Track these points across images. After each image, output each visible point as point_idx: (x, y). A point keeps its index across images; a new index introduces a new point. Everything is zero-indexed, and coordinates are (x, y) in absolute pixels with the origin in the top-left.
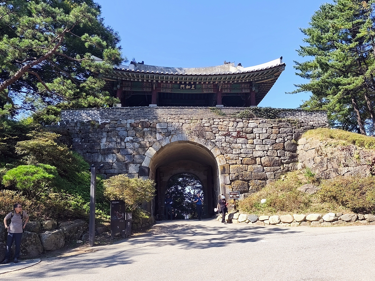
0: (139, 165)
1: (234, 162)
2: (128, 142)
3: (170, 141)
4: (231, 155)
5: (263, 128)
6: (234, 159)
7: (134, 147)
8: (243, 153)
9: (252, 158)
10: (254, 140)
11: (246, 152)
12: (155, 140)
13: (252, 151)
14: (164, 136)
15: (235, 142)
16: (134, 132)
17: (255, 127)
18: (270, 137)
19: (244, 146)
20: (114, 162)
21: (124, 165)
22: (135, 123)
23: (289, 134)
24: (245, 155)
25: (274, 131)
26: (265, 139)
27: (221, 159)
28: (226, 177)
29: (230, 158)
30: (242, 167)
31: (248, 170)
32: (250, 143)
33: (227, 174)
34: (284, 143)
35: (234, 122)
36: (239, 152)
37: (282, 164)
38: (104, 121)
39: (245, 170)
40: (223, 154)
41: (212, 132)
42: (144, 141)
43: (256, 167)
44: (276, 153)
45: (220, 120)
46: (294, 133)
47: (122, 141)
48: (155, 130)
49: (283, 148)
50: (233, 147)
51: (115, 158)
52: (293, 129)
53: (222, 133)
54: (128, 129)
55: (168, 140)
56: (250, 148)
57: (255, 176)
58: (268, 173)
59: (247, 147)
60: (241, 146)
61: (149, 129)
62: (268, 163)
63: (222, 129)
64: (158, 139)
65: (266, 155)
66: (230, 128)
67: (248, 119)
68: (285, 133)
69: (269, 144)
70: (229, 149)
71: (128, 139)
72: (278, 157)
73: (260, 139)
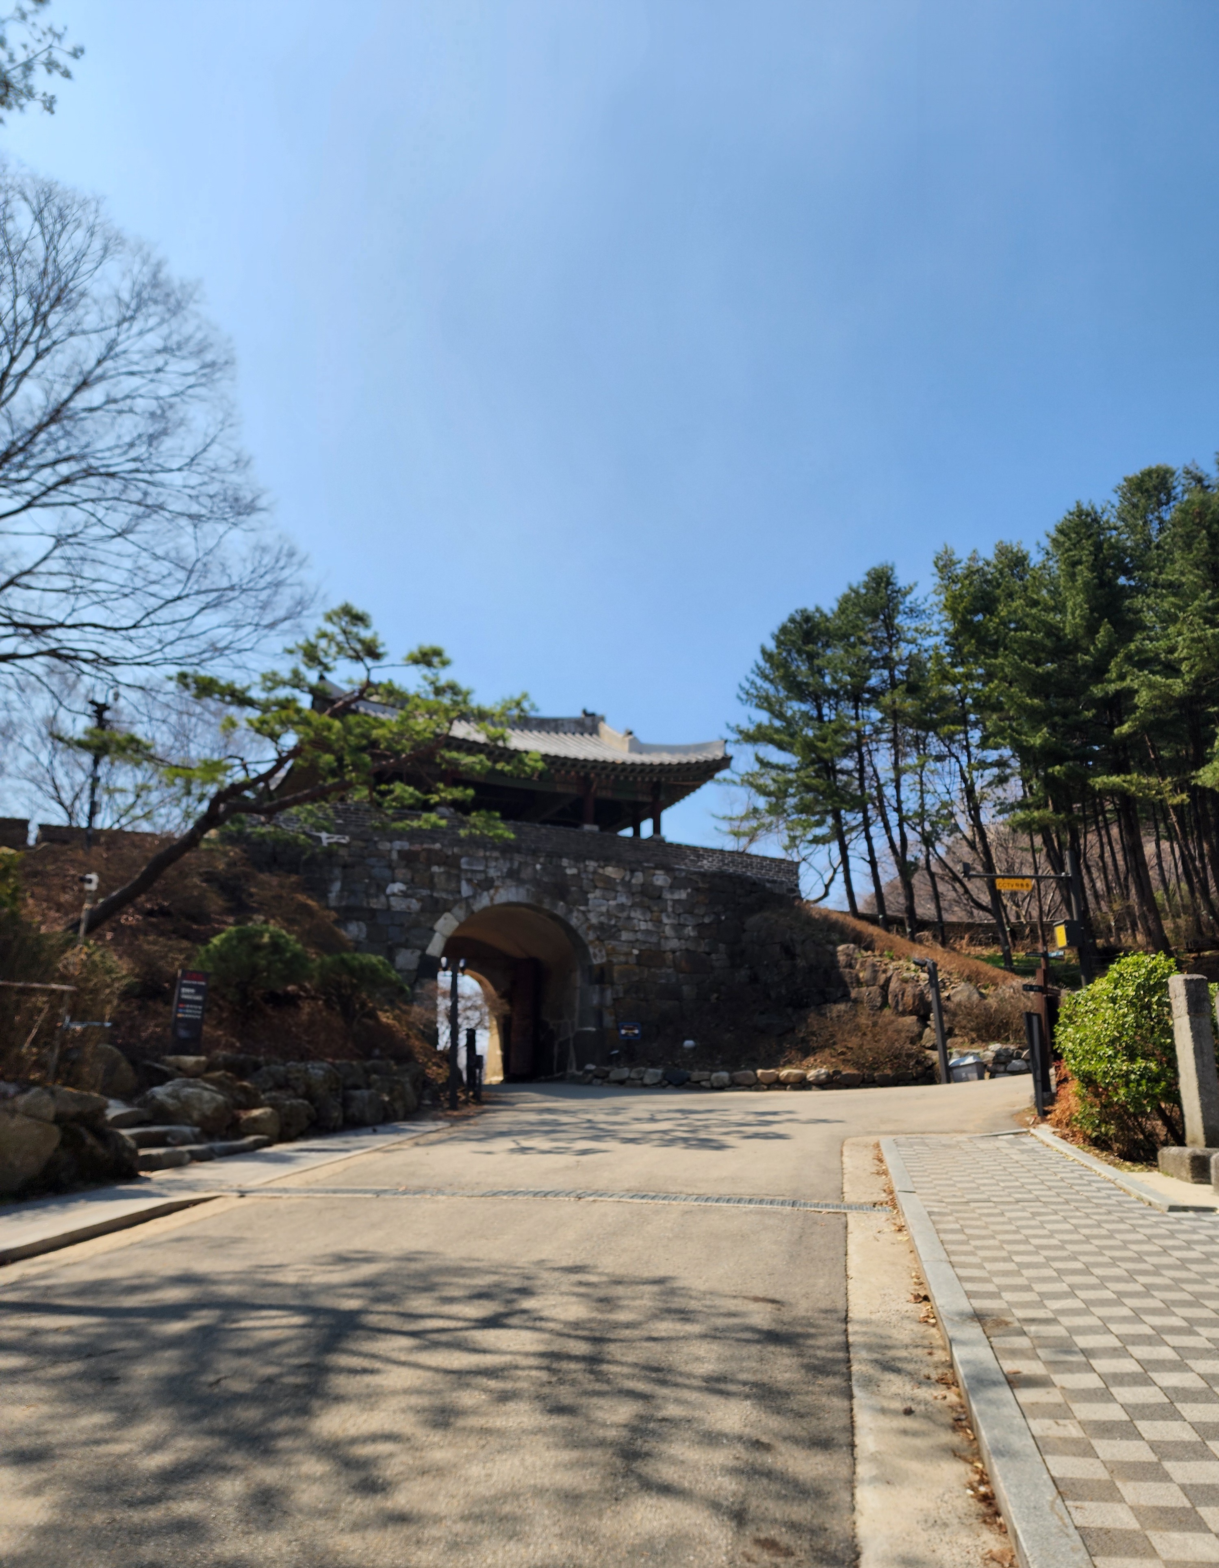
0: (418, 953)
1: (622, 959)
2: (394, 895)
3: (492, 899)
4: (617, 942)
5: (680, 889)
6: (622, 952)
7: (409, 908)
8: (640, 941)
9: (658, 953)
10: (663, 915)
11: (647, 939)
12: (458, 896)
13: (658, 938)
14: (478, 887)
15: (626, 913)
16: (408, 873)
17: (665, 885)
18: (693, 910)
19: (643, 926)
20: (361, 939)
21: (385, 950)
22: (410, 850)
23: (729, 905)
24: (644, 945)
25: (701, 897)
26: (683, 913)
27: (597, 951)
28: (606, 991)
29: (615, 949)
30: (637, 971)
31: (648, 977)
32: (656, 919)
33: (607, 985)
34: (718, 924)
35: (626, 870)
36: (633, 937)
37: (713, 969)
38: (335, 839)
39: (643, 977)
40: (601, 941)
41: (582, 887)
42: (432, 896)
43: (664, 974)
44: (703, 946)
45: (597, 864)
46: (739, 904)
47: (379, 891)
48: (458, 873)
49: (715, 936)
50: (623, 926)
51: (364, 931)
52: (737, 897)
53: (601, 893)
54: (394, 865)
55: (488, 898)
56: (655, 930)
57: (661, 991)
58: (686, 986)
59: (648, 928)
60: (637, 924)
61: (443, 869)
62: (687, 964)
63: (602, 884)
64: (464, 895)
65: (684, 947)
66: (618, 884)
67: (653, 865)
68: (720, 903)
69: (691, 924)
70: (613, 930)
71: (394, 888)
72: (705, 953)
73: (675, 913)
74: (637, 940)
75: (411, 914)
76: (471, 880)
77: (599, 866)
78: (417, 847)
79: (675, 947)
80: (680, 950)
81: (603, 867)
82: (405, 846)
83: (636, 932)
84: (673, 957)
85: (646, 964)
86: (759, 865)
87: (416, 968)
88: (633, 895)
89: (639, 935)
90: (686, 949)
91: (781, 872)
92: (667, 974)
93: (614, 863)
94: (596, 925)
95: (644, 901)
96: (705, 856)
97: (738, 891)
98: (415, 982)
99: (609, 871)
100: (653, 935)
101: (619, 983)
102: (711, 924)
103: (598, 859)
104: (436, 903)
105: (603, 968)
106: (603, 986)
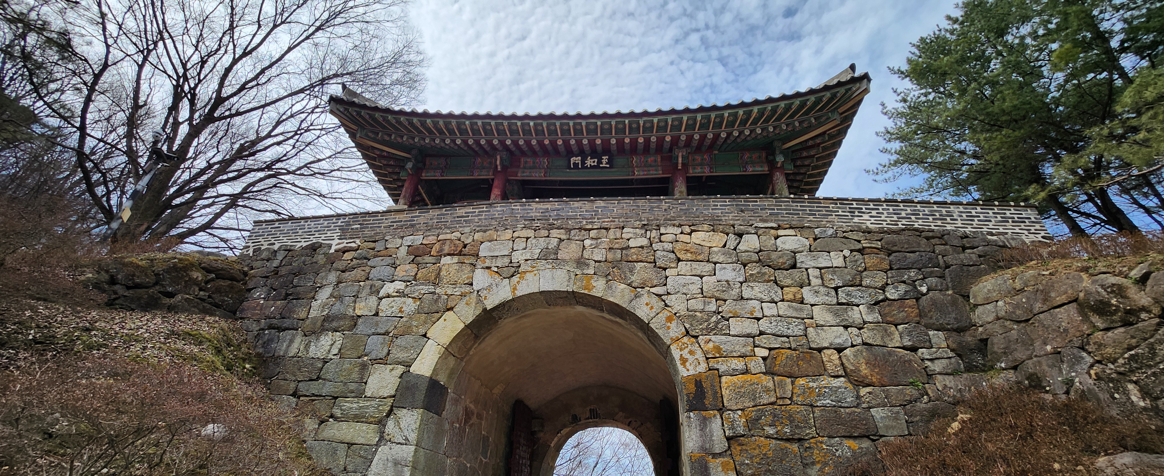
0: (401, 369)
1: (738, 364)
2: (388, 296)
3: (514, 289)
4: (723, 337)
5: (829, 252)
6: (735, 354)
7: (400, 311)
8: (768, 334)
9: (807, 352)
10: (805, 290)
11: (780, 330)
12: (468, 289)
13: (802, 327)
14: (497, 276)
15: (735, 292)
16: (412, 269)
17: (800, 249)
18: (861, 281)
19: (769, 310)
20: (331, 356)
21: (357, 369)
22: (422, 244)
23: (928, 270)
24: (775, 340)
25: (871, 260)
26: (844, 286)
27: (685, 353)
28: (710, 422)
29: (721, 349)
30: (771, 384)
31: (795, 396)
32: (792, 297)
33: (711, 412)
34: (917, 299)
35: (727, 234)
36: (752, 328)
37: (930, 376)
38: (344, 244)
39: (783, 396)
40: (693, 337)
41: (655, 263)
42: (433, 293)
43: (825, 387)
44: (897, 336)
45: (680, 230)
46: (948, 267)
47: (371, 293)
48: (474, 262)
49: (918, 319)
50: (731, 312)
51: (338, 345)
52: (940, 256)
53: (688, 268)
54: (398, 262)
55: (508, 288)
56: (793, 315)
57: (828, 421)
58: (880, 409)
59: (781, 313)
60: (758, 307)
61: (456, 259)
62: (872, 370)
63: (689, 255)
64: (475, 287)
65: (859, 341)
66: (716, 253)
67: (774, 225)
68: (912, 268)
69: (862, 302)
70: (714, 319)
71: (389, 288)
72: (904, 348)
73: (827, 287)
74: (761, 333)
75: (402, 317)
76: (489, 268)
77: (682, 233)
78: (432, 239)
79: (838, 341)
80: (853, 346)
81: (690, 234)
82: (418, 240)
83: (758, 319)
84: (840, 357)
85: (785, 372)
86: (964, 215)
87: (393, 393)
88: (745, 266)
89: (764, 325)
90: (864, 344)
91: (1008, 222)
92: (834, 389)
93: (706, 227)
94: (683, 313)
95: (765, 274)
96: (864, 210)
97: (938, 249)
98: (388, 415)
99: (698, 237)
100: (790, 324)
101: (735, 408)
102: (901, 299)
103: (680, 226)
104: (436, 301)
105: (700, 381)
106: (704, 413)
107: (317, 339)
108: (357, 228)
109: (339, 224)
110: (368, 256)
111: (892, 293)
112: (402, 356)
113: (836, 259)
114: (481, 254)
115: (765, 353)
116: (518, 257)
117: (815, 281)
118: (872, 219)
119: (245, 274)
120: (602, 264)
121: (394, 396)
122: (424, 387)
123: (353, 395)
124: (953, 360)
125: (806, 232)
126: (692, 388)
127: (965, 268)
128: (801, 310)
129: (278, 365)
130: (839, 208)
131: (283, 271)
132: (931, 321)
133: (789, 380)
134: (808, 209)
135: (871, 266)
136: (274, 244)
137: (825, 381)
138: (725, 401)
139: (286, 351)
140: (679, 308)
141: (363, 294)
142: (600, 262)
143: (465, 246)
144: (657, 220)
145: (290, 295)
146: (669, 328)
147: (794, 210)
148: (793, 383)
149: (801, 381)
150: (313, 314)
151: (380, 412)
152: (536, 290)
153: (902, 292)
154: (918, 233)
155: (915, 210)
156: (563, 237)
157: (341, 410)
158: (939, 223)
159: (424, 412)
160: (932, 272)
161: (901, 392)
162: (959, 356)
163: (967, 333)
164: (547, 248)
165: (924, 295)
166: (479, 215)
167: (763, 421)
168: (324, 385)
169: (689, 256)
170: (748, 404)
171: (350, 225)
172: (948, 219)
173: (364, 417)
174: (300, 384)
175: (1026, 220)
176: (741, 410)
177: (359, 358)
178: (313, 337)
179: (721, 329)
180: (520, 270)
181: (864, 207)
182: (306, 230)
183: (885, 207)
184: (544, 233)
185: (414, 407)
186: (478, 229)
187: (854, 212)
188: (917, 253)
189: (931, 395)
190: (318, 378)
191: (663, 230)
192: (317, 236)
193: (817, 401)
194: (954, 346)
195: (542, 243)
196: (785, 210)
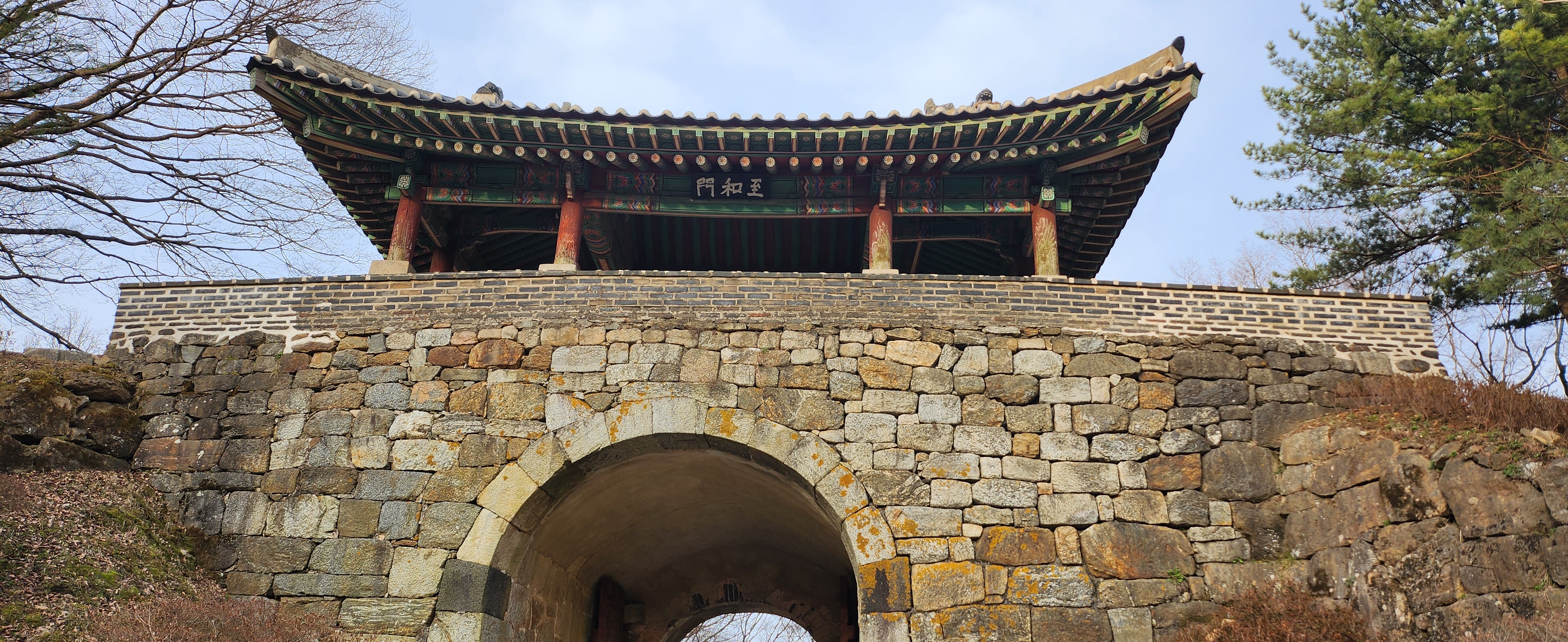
0: (441, 555)
1: (937, 548)
2: (404, 436)
3: (613, 429)
4: (920, 509)
5: (1089, 378)
6: (934, 534)
7: (430, 463)
8: (985, 504)
9: (1035, 531)
10: (1045, 438)
11: (1001, 498)
12: (538, 428)
13: (1033, 495)
14: (584, 407)
15: (942, 442)
16: (439, 391)
17: (1048, 373)
18: (1128, 424)
19: (991, 468)
20: (321, 534)
21: (370, 555)
22: (450, 344)
23: (1230, 408)
24: (993, 512)
25: (1149, 392)
26: (1102, 433)
27: (865, 533)
28: (893, 628)
29: (916, 526)
30: (979, 576)
31: (1009, 591)
32: (1025, 449)
33: (895, 614)
34: (1203, 454)
35: (942, 345)
36: (962, 494)
37: (1198, 565)
38: (308, 338)
39: (994, 592)
40: (879, 507)
41: (829, 390)
42: (481, 433)
43: (1052, 581)
44: (1163, 509)
45: (869, 337)
46: (1259, 403)
47: (375, 430)
48: (543, 380)
49: (1198, 483)
50: (934, 471)
51: (332, 515)
52: (1252, 387)
53: (878, 399)
54: (413, 377)
55: (603, 428)
56: (1023, 477)
57: (1048, 626)
58: (1120, 610)
59: (1006, 474)
60: (975, 464)
61: (513, 375)
62: (1119, 557)
63: (881, 378)
64: (551, 425)
65: (1109, 515)
66: (922, 376)
67: (1015, 330)
68: (1205, 405)
69: (1125, 456)
70: (909, 481)
71: (405, 423)
72: (1171, 525)
73: (1078, 434)
74: (975, 503)
75: (433, 472)
76: (569, 392)
77: (872, 342)
78: (467, 337)
79: (1081, 515)
80: (1100, 522)
81: (884, 344)
82: (442, 337)
83: (972, 482)
84: (1079, 539)
85: (1001, 559)
86: (1312, 314)
87: (434, 590)
88: (962, 397)
89: (980, 491)
90: (1116, 519)
91: (1377, 326)
92: (1064, 583)
93: (910, 333)
94: (865, 472)
95: (990, 412)
96: (1158, 304)
97: (1254, 374)
98: (429, 623)
99: (898, 350)
100: (1017, 489)
101: (926, 608)
102: (1181, 454)
103: (871, 328)
104: (488, 447)
105: (884, 572)
106: (885, 615)
107: (294, 506)
108: (327, 309)
109: (291, 298)
110: (360, 362)
111: (1169, 445)
112: (444, 534)
113: (1098, 390)
114: (555, 368)
115: (977, 531)
116: (615, 375)
117: (1062, 425)
118: (1168, 319)
119: (132, 389)
120: (749, 390)
121: (435, 595)
122: (481, 581)
123: (369, 593)
124: (1236, 543)
125: (1061, 344)
126: (871, 581)
127: (1282, 407)
128: (1035, 469)
129: (233, 548)
130: (1120, 299)
131: (202, 385)
132: (1216, 487)
133: (1004, 571)
134: (1071, 301)
135: (1147, 402)
136: (172, 332)
137: (1052, 572)
138: (915, 600)
139: (243, 526)
140: (860, 463)
141: (361, 432)
142: (746, 387)
143: (526, 352)
144: (837, 314)
145: (227, 429)
146: (844, 494)
147: (1050, 302)
148: (1009, 574)
149: (1021, 572)
150: (277, 464)
151: (416, 618)
152: (648, 432)
153: (1183, 443)
154: (1229, 348)
155: (1236, 305)
156: (689, 343)
157: (354, 616)
158: (1270, 327)
159: (484, 617)
160: (1234, 412)
161: (1151, 588)
162: (1247, 537)
163: (1265, 504)
164: (663, 363)
165: (1214, 447)
166: (545, 296)
167: (964, 625)
168: (319, 578)
169: (880, 381)
170: (946, 603)
171: (312, 302)
172: (1286, 319)
173: (392, 626)
174: (277, 578)
175: (1407, 324)
176: (935, 611)
177: (371, 537)
178: (286, 504)
179: (919, 497)
180: (622, 397)
181: (1158, 298)
182: (228, 307)
183: (1192, 299)
184: (657, 335)
185: (468, 610)
186: (545, 322)
187: (1141, 308)
188: (1219, 382)
189: (1194, 591)
190: (307, 569)
191: (844, 336)
192: (251, 319)
193: (1038, 598)
194: (1240, 523)
195: (654, 354)
196: (1037, 302)
